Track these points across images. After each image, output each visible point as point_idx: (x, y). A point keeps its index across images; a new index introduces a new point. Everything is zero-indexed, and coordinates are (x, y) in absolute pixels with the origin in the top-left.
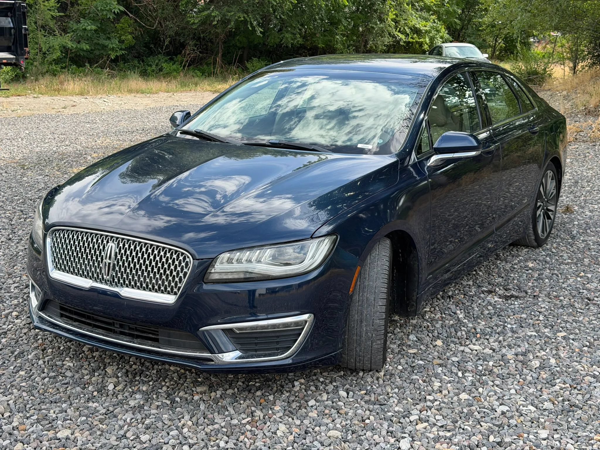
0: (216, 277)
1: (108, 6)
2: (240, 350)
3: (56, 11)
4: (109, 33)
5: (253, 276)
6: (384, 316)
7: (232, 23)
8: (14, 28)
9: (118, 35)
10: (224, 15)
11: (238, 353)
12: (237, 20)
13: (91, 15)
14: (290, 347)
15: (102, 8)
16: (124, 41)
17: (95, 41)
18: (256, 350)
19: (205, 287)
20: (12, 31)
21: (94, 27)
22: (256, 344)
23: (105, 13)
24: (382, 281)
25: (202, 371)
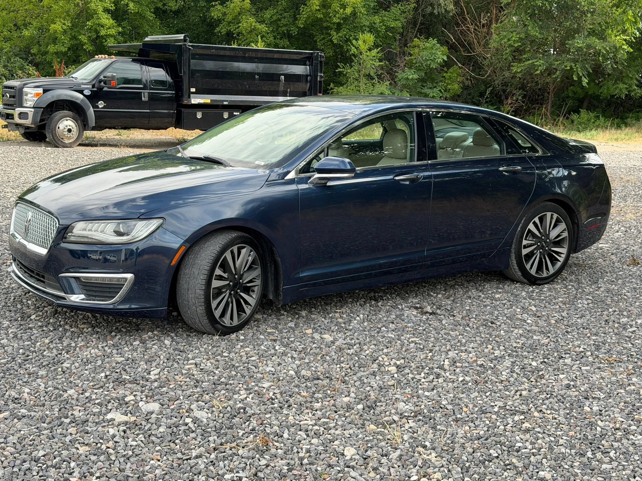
0: (72, 239)
1: (433, 56)
2: (85, 294)
3: (377, 60)
4: (437, 83)
5: (94, 241)
6: (204, 288)
7: (558, 72)
8: (310, 75)
9: (445, 84)
10: (551, 65)
11: (83, 296)
12: (563, 69)
13: (417, 65)
14: (115, 297)
15: (427, 58)
16: (449, 90)
17: (419, 90)
18: (95, 296)
19: (63, 245)
20: (309, 78)
21: (416, 76)
22: (96, 291)
23: (429, 63)
24: (207, 261)
25: (59, 306)
